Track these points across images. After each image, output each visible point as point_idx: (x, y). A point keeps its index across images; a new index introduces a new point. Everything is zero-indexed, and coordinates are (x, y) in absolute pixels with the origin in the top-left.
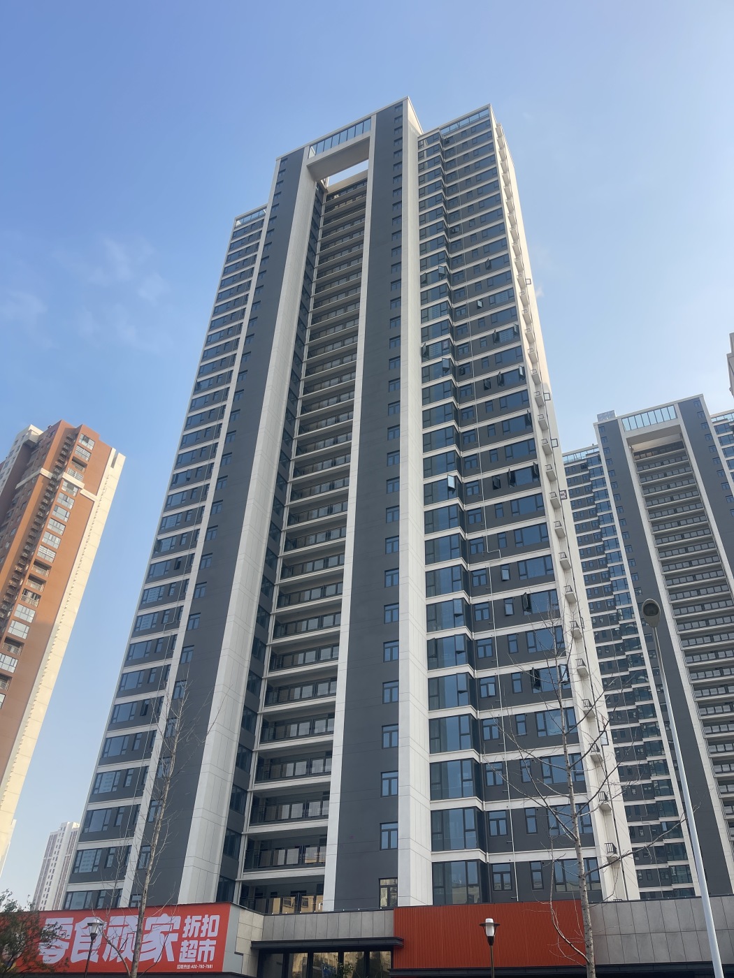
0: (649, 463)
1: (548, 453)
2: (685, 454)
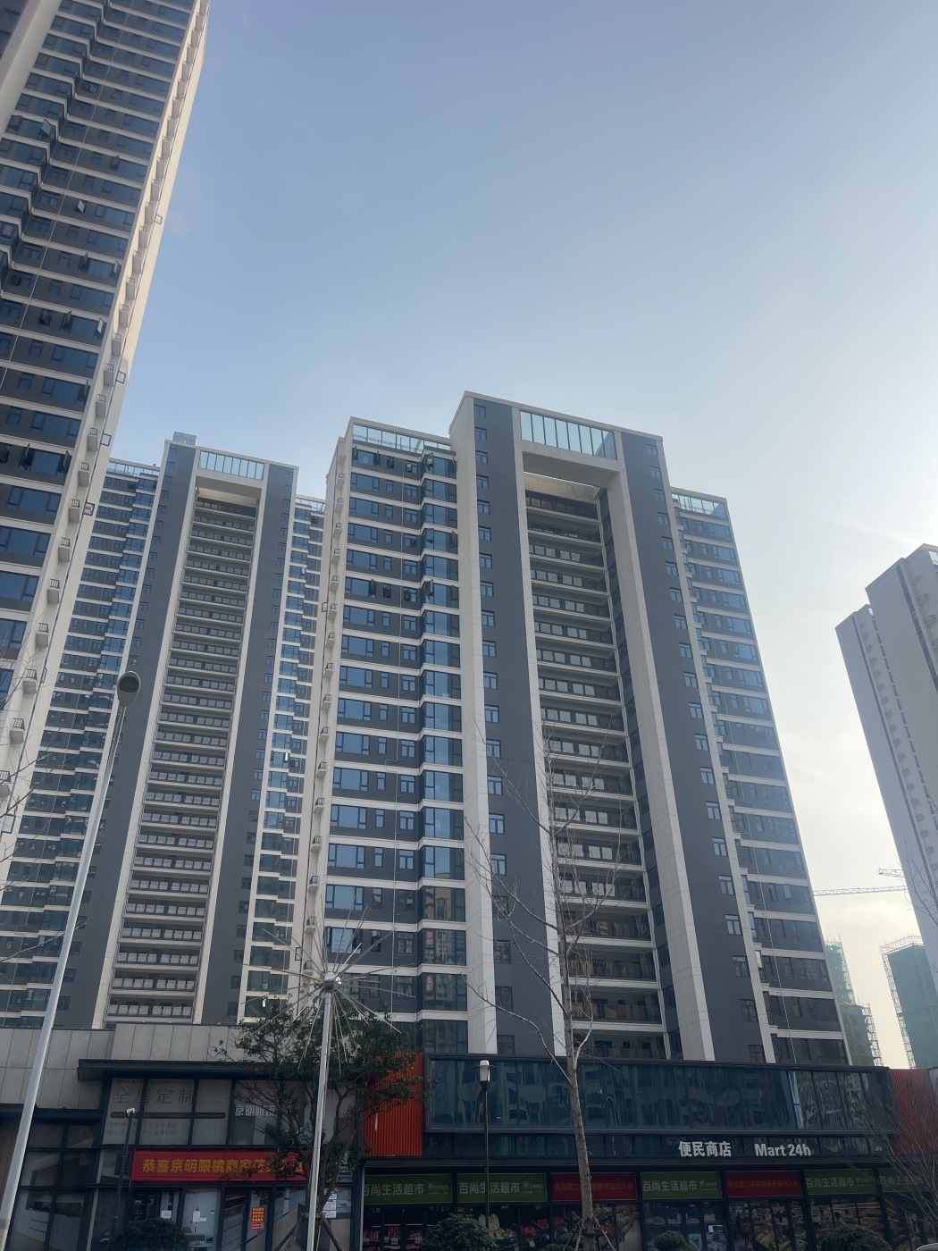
0: (209, 517)
1: (91, 448)
2: (253, 524)
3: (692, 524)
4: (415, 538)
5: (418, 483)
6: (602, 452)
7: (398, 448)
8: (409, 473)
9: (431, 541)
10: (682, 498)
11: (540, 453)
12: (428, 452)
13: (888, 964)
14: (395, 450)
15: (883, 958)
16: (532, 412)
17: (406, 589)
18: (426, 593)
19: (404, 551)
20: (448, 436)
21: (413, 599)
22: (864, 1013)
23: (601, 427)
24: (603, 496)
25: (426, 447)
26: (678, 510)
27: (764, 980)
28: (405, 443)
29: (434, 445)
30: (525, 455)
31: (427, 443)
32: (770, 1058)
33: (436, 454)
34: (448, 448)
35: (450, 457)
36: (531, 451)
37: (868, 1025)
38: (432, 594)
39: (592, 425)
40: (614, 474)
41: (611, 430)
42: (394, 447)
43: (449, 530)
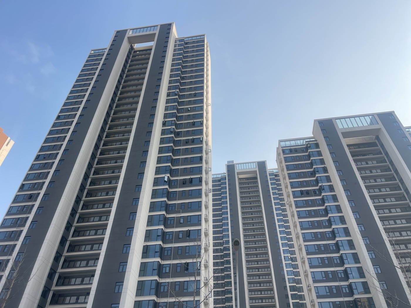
0: (243, 183)
1: (207, 173)
2: (257, 182)
4: (312, 172)
5: (307, 154)
6: (372, 123)
7: (297, 145)
8: (303, 151)
9: (318, 171)
11: (348, 131)
12: (307, 143)
14: (296, 146)
16: (340, 118)
17: (314, 190)
18: (321, 189)
19: (309, 177)
20: (313, 136)
21: (317, 193)
23: (368, 115)
24: (378, 138)
25: (306, 142)
28: (299, 142)
29: (309, 140)
30: (342, 133)
31: (306, 140)
33: (310, 143)
34: (314, 139)
35: (316, 142)
36: (344, 131)
38: (324, 189)
39: (364, 116)
40: (379, 129)
41: (372, 115)
42: (295, 145)
43: (323, 166)
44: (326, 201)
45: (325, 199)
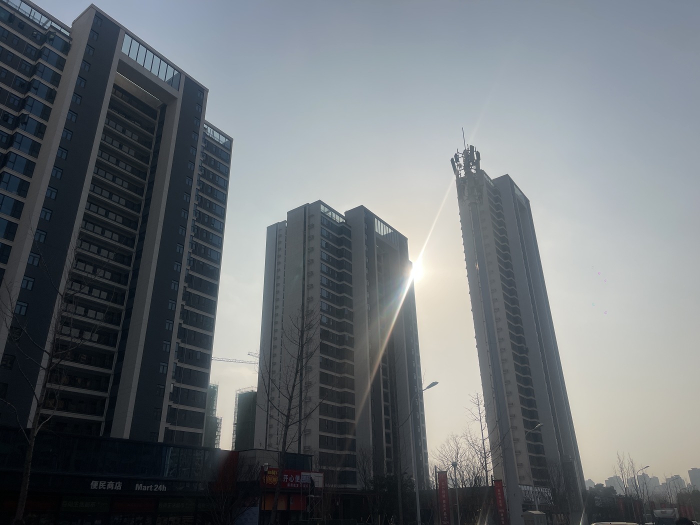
3: (211, 145)
4: (24, 82)
5: (38, 47)
6: (171, 82)
7: (31, 18)
8: (33, 38)
9: (36, 89)
10: (209, 128)
11: (131, 65)
12: (52, 30)
13: (237, 399)
14: (28, 18)
15: (236, 396)
16: (133, 37)
17: (6, 113)
18: (20, 121)
19: (13, 88)
20: (71, 27)
21: (10, 122)
22: (218, 421)
23: (175, 68)
24: (164, 108)
25: (51, 26)
26: (205, 134)
27: (171, 399)
28: (37, 16)
29: (59, 28)
30: (120, 62)
31: (53, 24)
32: (161, 439)
33: (57, 34)
34: (68, 34)
35: (67, 40)
36: (125, 61)
37: (218, 427)
38: (26, 123)
39: (169, 63)
40: (174, 99)
41: (181, 72)
42: (28, 16)
43: (52, 87)
44: (15, 144)
45: (16, 140)
